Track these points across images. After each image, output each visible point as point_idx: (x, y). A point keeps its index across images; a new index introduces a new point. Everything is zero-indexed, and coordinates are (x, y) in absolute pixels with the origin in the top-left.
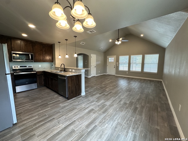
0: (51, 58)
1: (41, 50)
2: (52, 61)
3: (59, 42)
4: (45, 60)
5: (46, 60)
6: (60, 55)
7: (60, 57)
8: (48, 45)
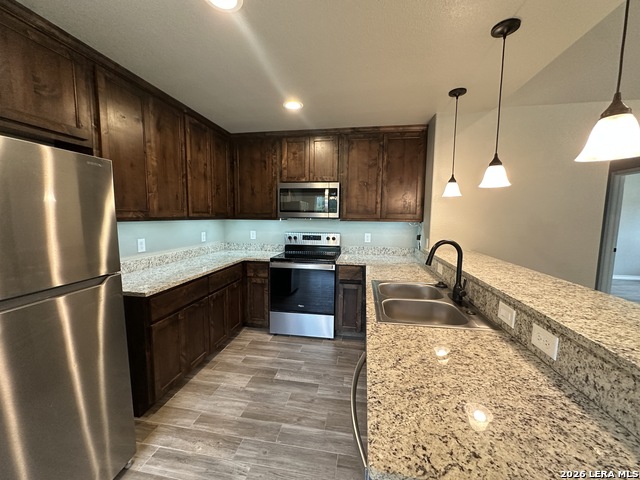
0: (412, 202)
1: (370, 166)
2: (417, 216)
3: (457, 93)
4: (385, 210)
5: (388, 213)
6: (453, 180)
7: (453, 190)
8: (403, 133)
